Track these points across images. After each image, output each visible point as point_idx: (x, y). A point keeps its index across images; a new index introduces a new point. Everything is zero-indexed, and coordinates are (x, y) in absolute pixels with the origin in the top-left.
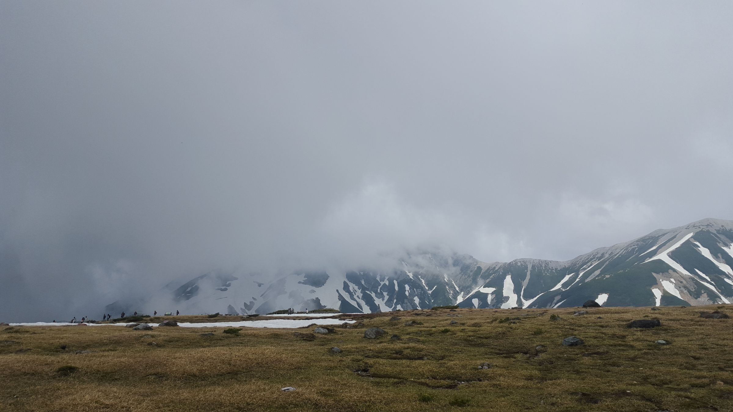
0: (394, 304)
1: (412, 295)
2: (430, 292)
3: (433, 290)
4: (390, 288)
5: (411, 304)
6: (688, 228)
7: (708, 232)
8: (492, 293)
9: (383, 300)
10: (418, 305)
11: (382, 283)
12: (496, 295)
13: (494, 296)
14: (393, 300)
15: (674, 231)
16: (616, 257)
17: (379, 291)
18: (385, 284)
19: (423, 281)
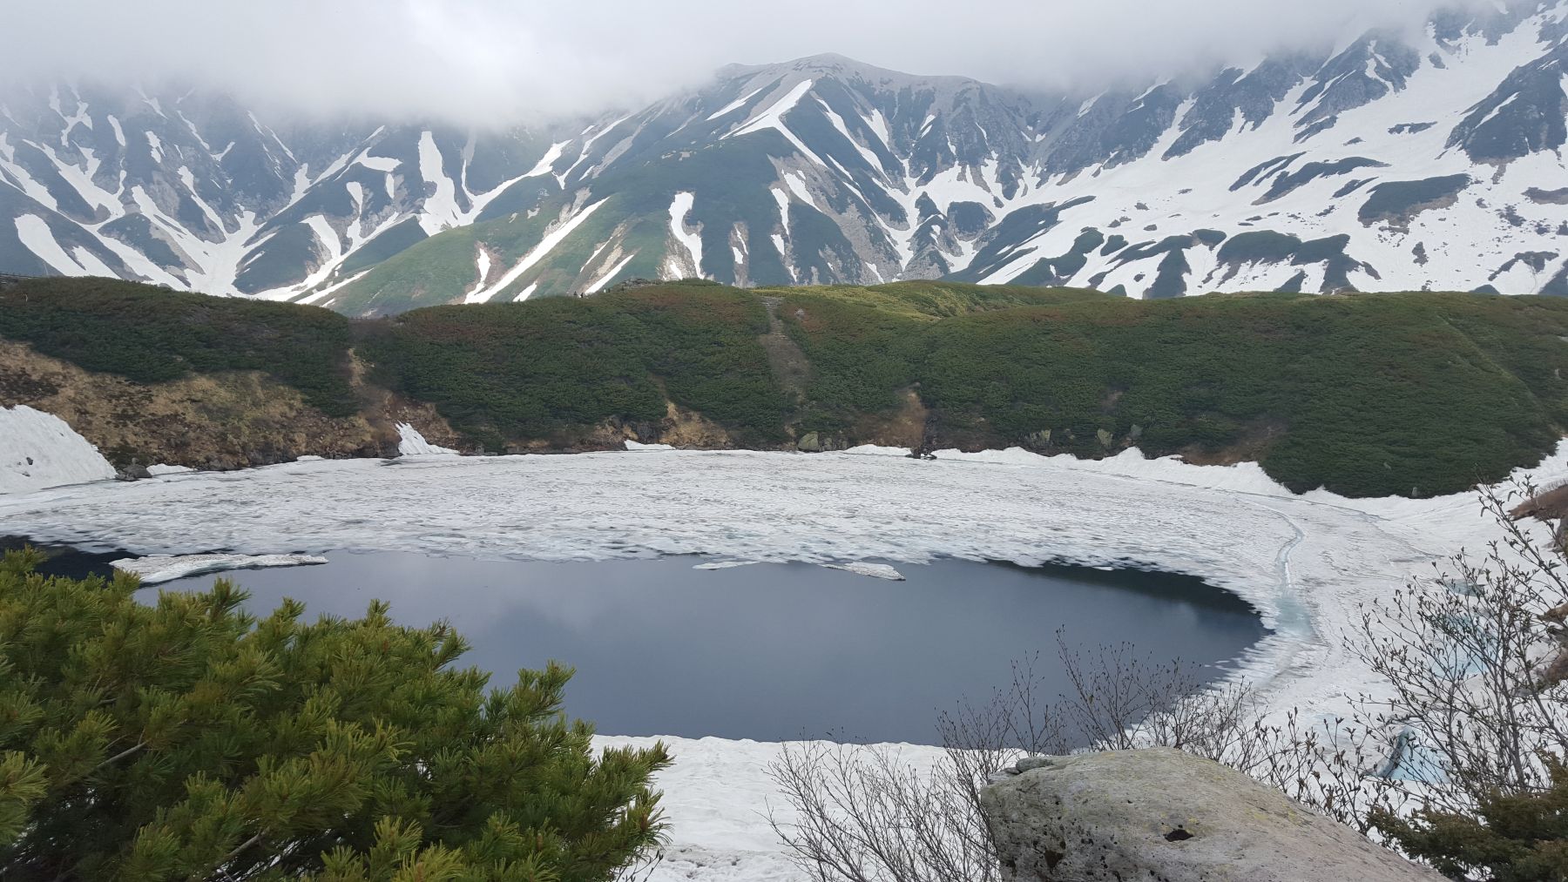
0: (121, 184)
1: (171, 161)
2: (218, 157)
3: (226, 152)
4: (100, 138)
5: (172, 185)
6: (800, 68)
7: (836, 80)
8: (396, 172)
9: (84, 169)
10: (191, 189)
11: (71, 122)
12: (405, 178)
13: (401, 179)
14: (116, 170)
15: (770, 70)
16: (660, 114)
17: (65, 143)
18: (80, 123)
19: (192, 126)
